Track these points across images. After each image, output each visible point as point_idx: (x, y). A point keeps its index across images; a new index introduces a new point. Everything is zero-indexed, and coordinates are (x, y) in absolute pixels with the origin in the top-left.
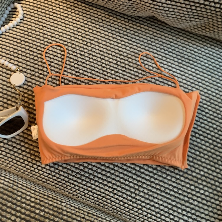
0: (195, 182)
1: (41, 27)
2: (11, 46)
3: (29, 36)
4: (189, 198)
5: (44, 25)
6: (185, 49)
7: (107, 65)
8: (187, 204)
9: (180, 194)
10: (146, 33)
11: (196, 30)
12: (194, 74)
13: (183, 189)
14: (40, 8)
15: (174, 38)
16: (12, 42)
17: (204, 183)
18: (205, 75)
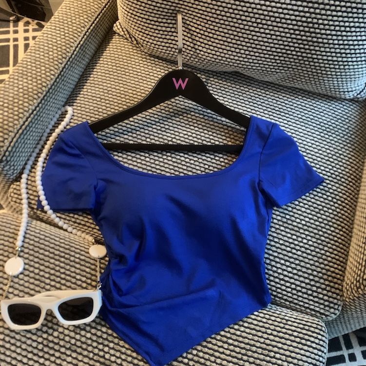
0: (297, 231)
1: (121, 85)
2: (91, 104)
3: (109, 94)
4: (292, 248)
5: (125, 83)
6: (275, 101)
7: (193, 119)
8: (290, 255)
9: (282, 244)
10: (233, 87)
11: (284, 82)
12: (287, 126)
13: (284, 239)
14: (119, 67)
15: (263, 91)
16: (91, 101)
17: (307, 233)
18: (299, 126)
